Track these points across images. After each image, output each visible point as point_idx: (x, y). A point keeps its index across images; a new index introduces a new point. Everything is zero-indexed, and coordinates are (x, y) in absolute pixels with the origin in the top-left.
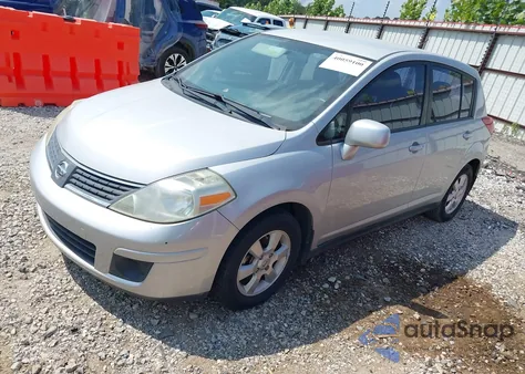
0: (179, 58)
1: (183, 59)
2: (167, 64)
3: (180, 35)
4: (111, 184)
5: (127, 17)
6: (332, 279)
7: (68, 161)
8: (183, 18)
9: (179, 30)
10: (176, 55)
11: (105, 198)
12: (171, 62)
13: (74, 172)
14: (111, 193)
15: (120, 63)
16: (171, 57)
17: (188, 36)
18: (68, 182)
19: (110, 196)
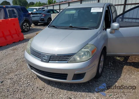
0: (26, 24)
1: (27, 24)
2: (24, 27)
3: (25, 18)
4: (65, 56)
5: (9, 17)
6: (110, 63)
7: (46, 55)
8: (24, 13)
9: (24, 16)
10: (25, 23)
11: (65, 60)
12: (24, 26)
13: (51, 57)
14: (67, 59)
15: (15, 29)
16: (24, 24)
17: (26, 17)
18: (49, 60)
19: (66, 60)
